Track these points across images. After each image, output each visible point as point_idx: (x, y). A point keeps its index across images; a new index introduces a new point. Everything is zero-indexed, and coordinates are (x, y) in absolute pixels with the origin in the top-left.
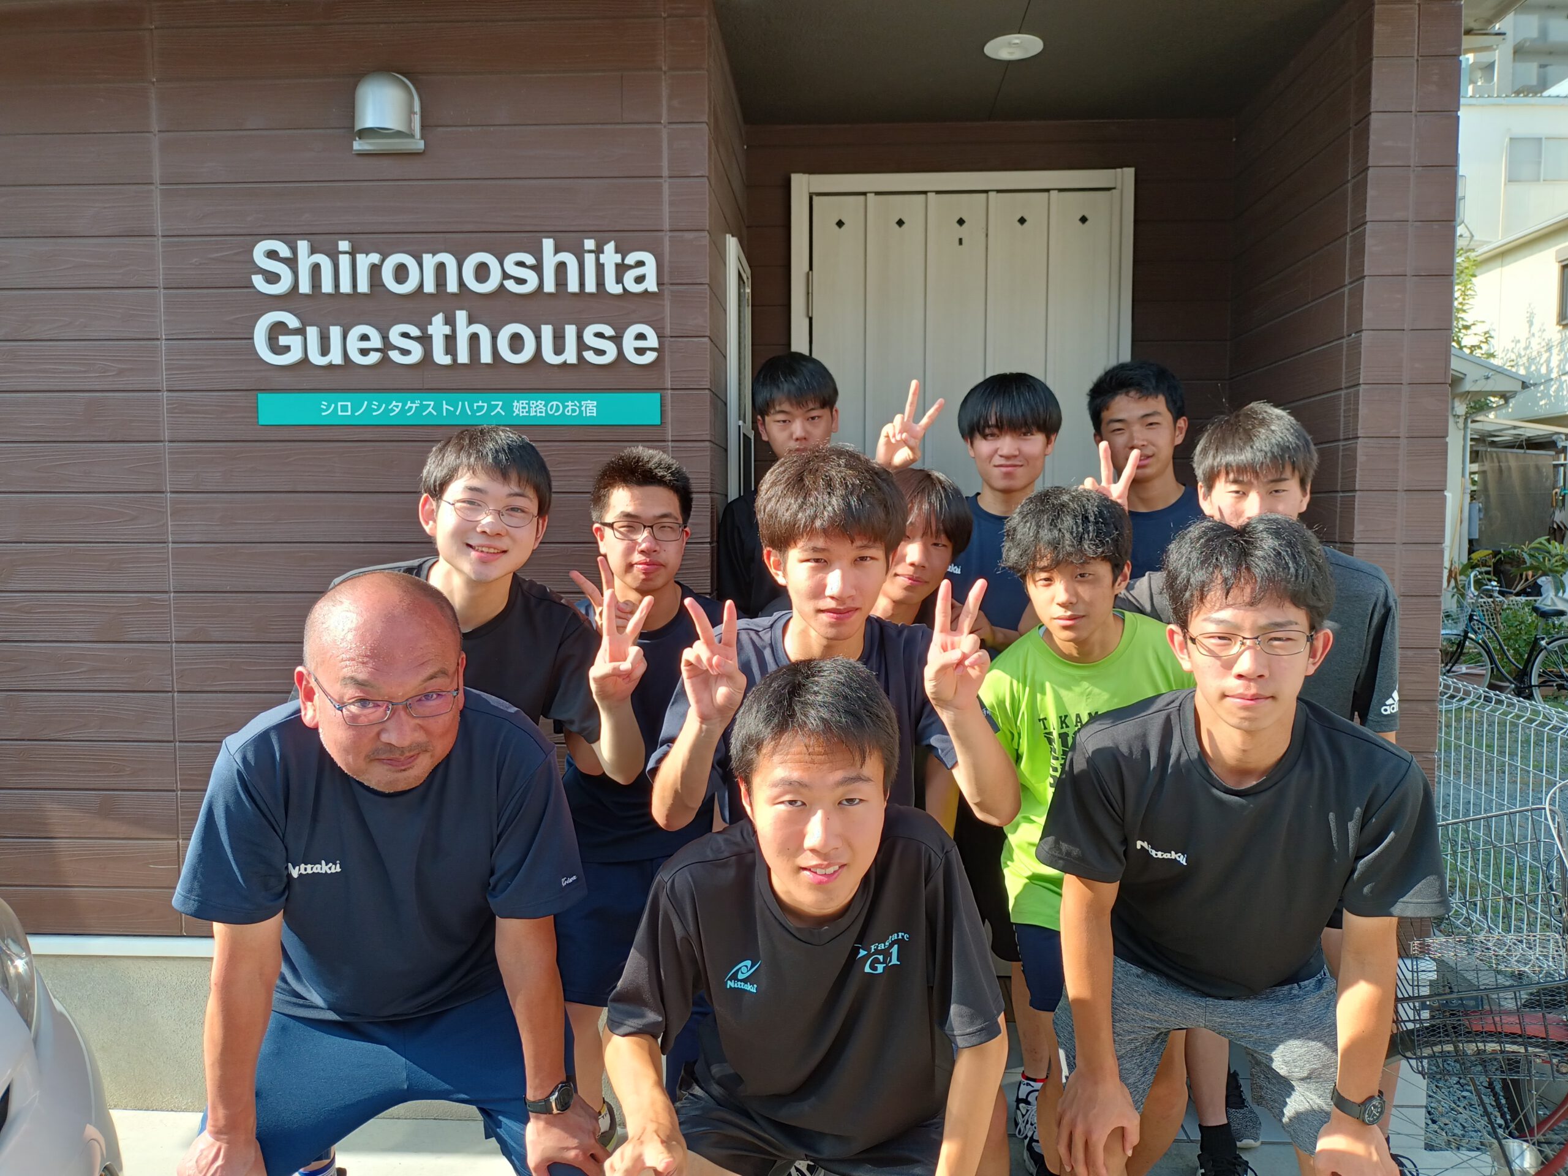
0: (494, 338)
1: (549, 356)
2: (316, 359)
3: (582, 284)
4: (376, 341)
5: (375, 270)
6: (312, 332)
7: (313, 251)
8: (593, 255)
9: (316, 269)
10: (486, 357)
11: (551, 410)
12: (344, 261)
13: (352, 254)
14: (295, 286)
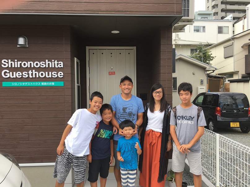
0: (39, 74)
1: (47, 76)
2: (11, 77)
3: (52, 66)
4: (21, 74)
5: (21, 64)
6: (11, 73)
7: (11, 61)
8: (53, 62)
9: (12, 64)
10: (37, 76)
11: (47, 84)
12: (16, 63)
13: (17, 62)
14: (8, 66)
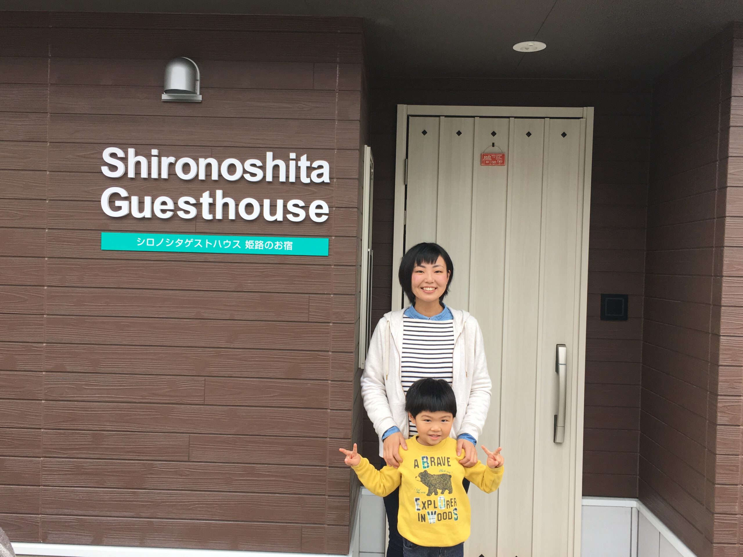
0: (237, 205)
1: (268, 217)
2: (136, 214)
3: (287, 177)
4: (170, 205)
5: (171, 166)
6: (135, 200)
7: (137, 154)
8: (294, 162)
9: (138, 164)
10: (232, 216)
11: (267, 245)
12: (154, 160)
13: (159, 156)
14: (126, 173)
